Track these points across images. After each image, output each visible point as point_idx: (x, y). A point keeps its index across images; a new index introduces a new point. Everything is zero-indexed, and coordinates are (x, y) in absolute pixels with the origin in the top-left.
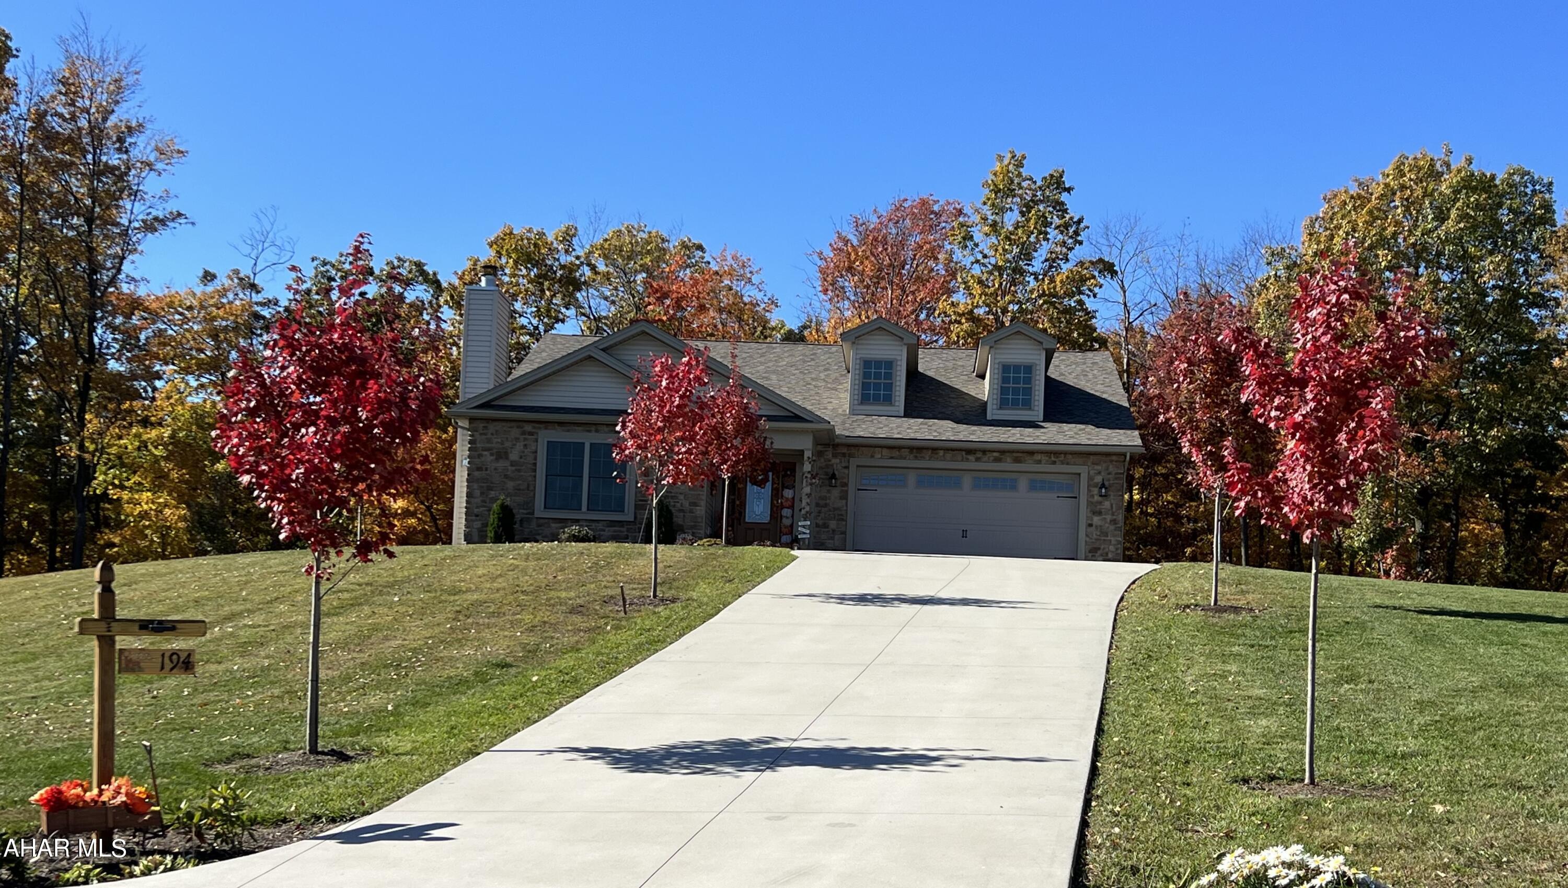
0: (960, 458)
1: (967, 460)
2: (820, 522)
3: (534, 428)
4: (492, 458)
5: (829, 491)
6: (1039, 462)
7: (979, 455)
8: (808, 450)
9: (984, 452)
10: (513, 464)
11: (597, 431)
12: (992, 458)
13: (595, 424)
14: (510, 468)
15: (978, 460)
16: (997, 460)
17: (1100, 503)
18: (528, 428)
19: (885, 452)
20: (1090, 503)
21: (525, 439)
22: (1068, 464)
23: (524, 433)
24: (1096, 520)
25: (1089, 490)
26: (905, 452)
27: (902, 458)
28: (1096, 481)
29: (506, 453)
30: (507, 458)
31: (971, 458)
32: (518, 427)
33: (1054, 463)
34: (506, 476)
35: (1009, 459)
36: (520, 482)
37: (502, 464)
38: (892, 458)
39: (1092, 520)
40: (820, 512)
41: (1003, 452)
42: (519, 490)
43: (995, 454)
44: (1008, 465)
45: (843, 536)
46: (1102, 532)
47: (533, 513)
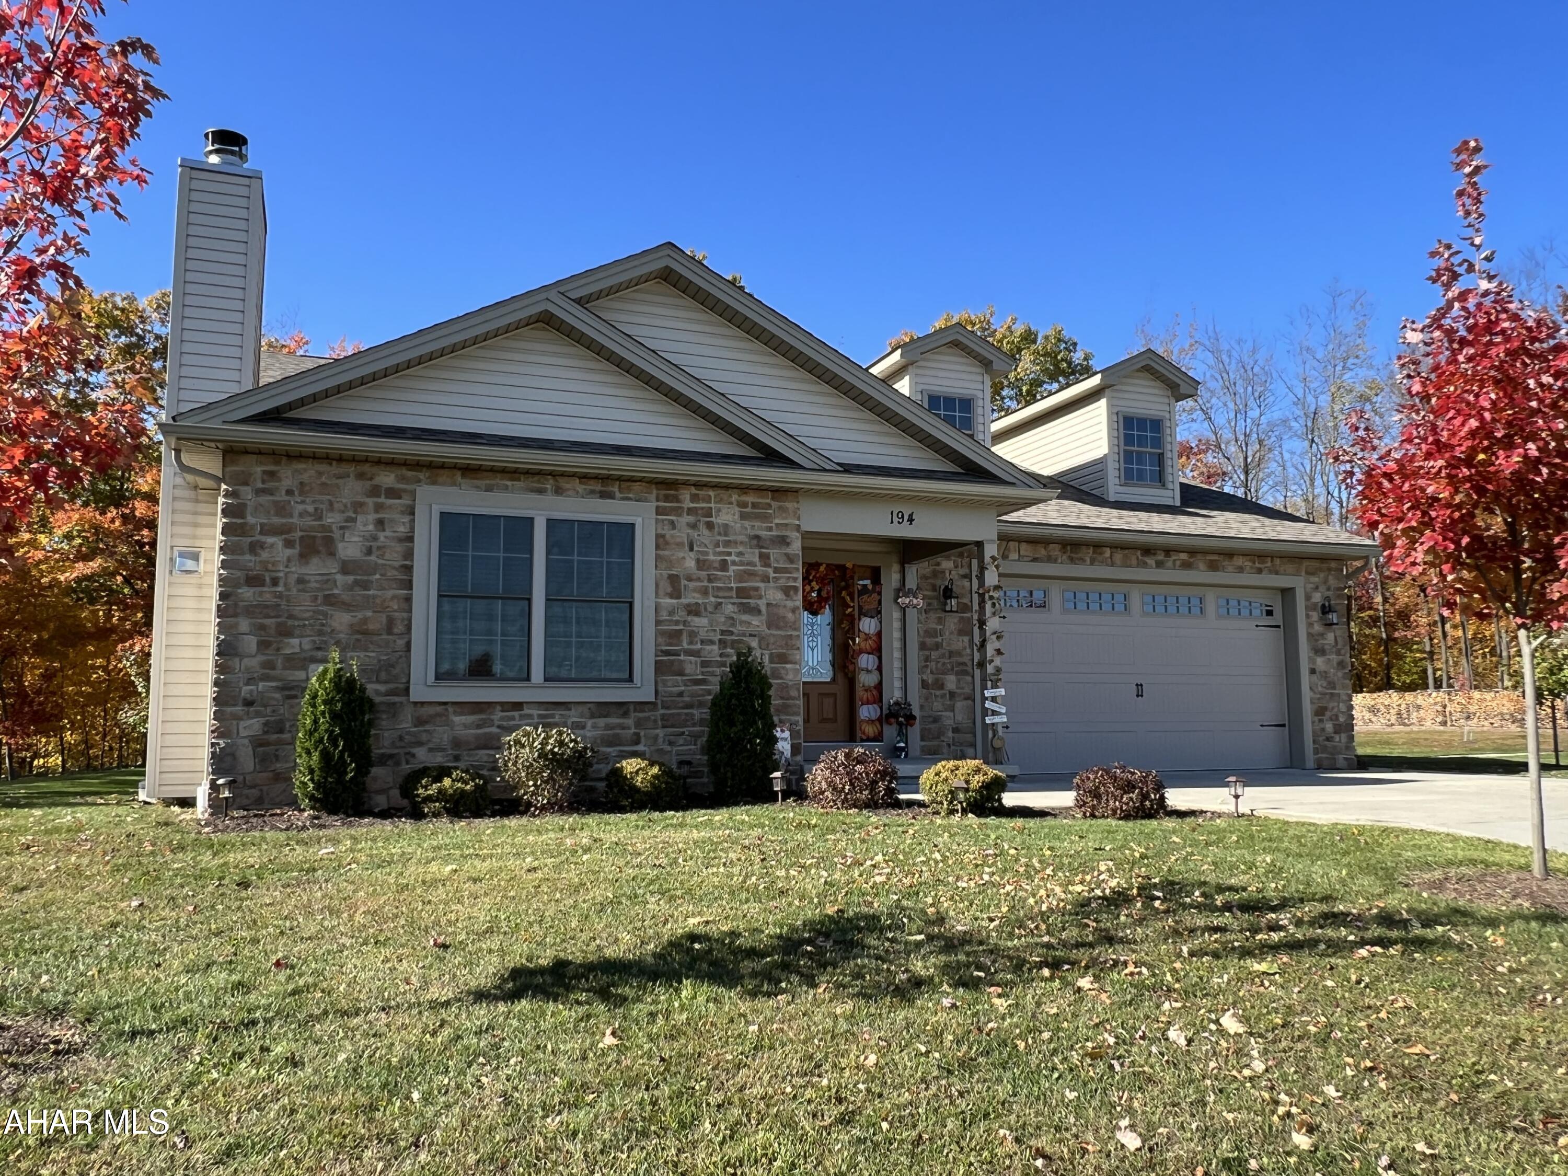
0: (1134, 562)
1: (1145, 565)
2: (930, 679)
3: (402, 479)
4: (288, 552)
5: (940, 621)
6: (1241, 570)
7: (1161, 556)
8: (992, 541)
9: (1168, 551)
10: (346, 568)
11: (558, 491)
12: (1178, 563)
13: (552, 474)
14: (339, 577)
15: (1159, 564)
16: (1186, 565)
17: (1322, 635)
18: (387, 479)
19: (1025, 549)
20: (1310, 635)
21: (379, 508)
22: (1277, 573)
23: (375, 491)
24: (1320, 661)
25: (1308, 616)
26: (1055, 550)
27: (1050, 559)
28: (1313, 600)
29: (329, 542)
30: (332, 554)
31: (1151, 561)
32: (361, 476)
33: (1260, 571)
34: (330, 600)
35: (1202, 566)
36: (369, 614)
37: (315, 568)
38: (1035, 560)
39: (1314, 662)
40: (927, 659)
41: (1193, 552)
42: (365, 633)
43: (1184, 556)
44: (1200, 575)
45: (970, 702)
46: (1329, 683)
47: (407, 691)
